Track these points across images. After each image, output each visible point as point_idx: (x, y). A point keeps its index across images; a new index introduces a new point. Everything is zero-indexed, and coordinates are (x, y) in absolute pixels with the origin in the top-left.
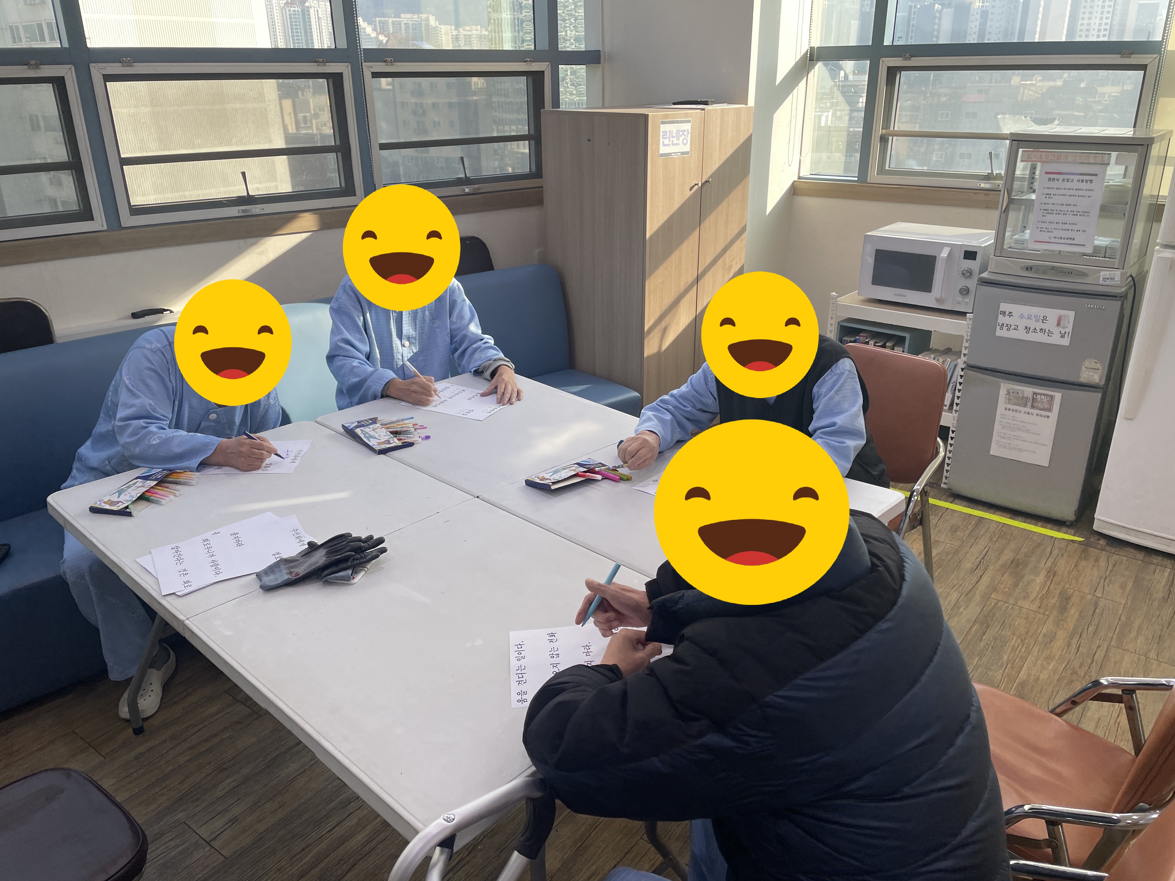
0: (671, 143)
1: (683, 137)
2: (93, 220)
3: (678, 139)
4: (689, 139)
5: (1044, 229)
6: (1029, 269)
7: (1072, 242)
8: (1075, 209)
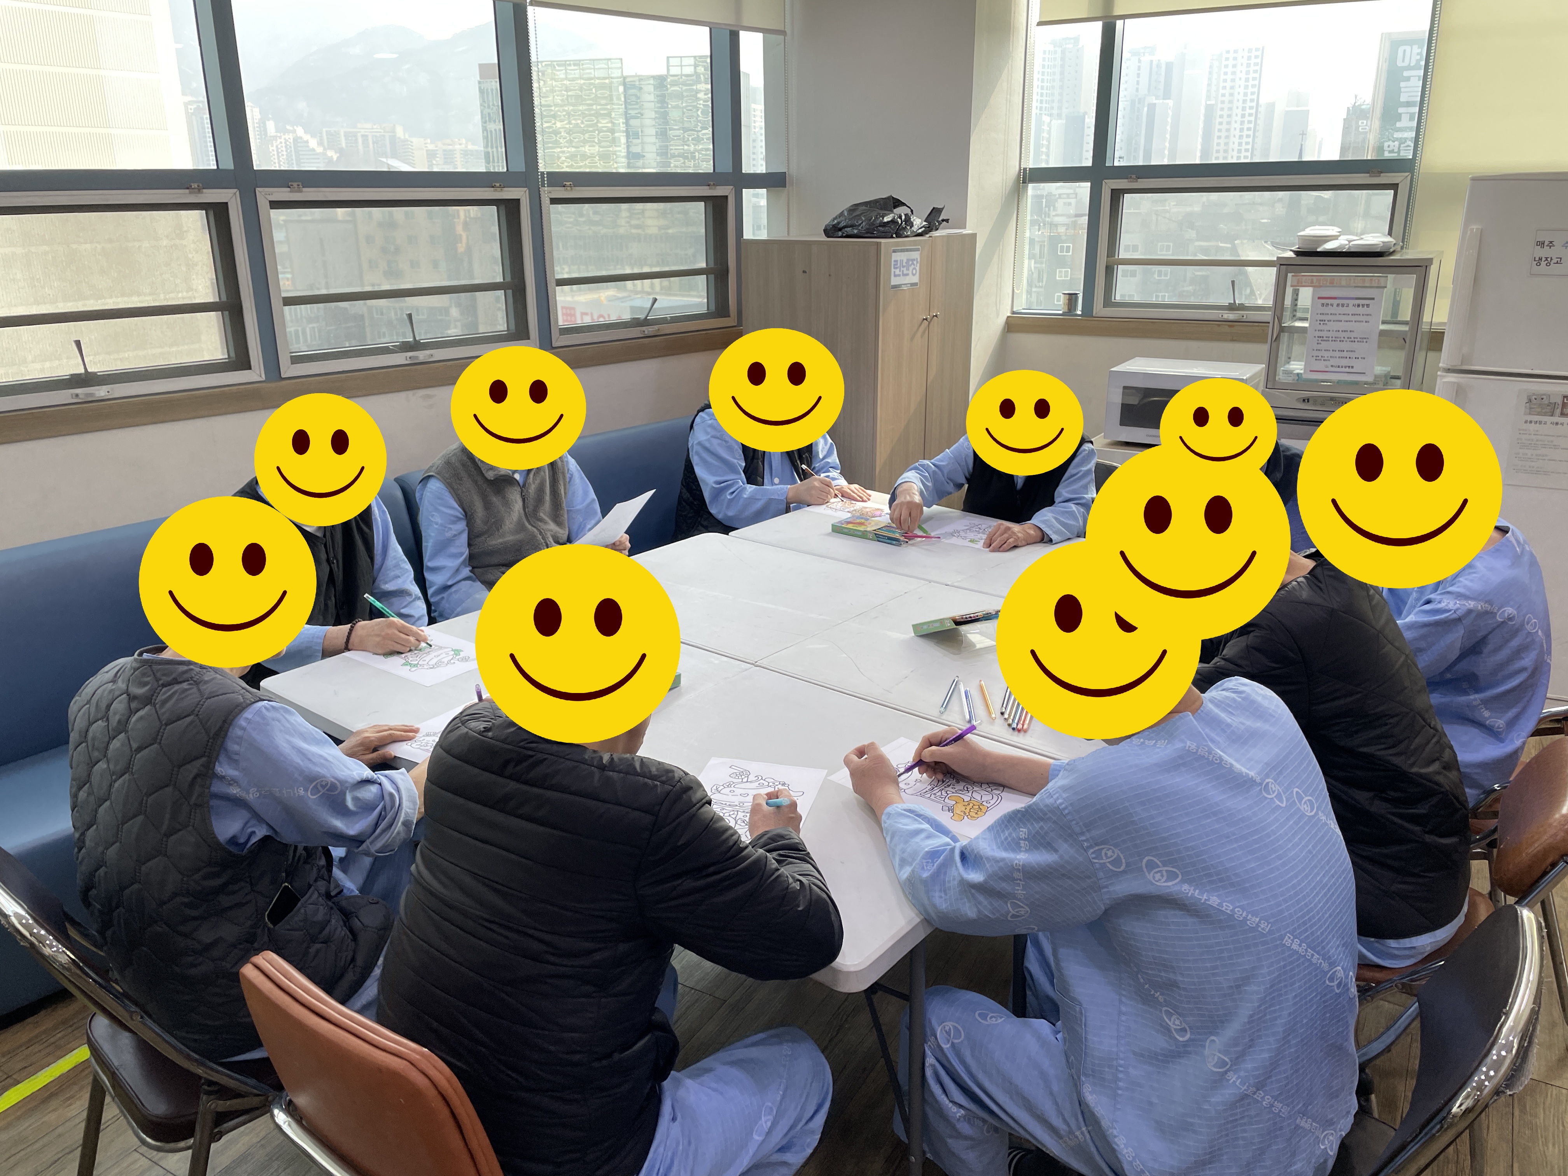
0: (901, 273)
1: (913, 266)
2: (250, 369)
3: (908, 269)
4: (918, 268)
5: (1320, 358)
6: (1306, 400)
7: (1350, 370)
8: (1352, 335)
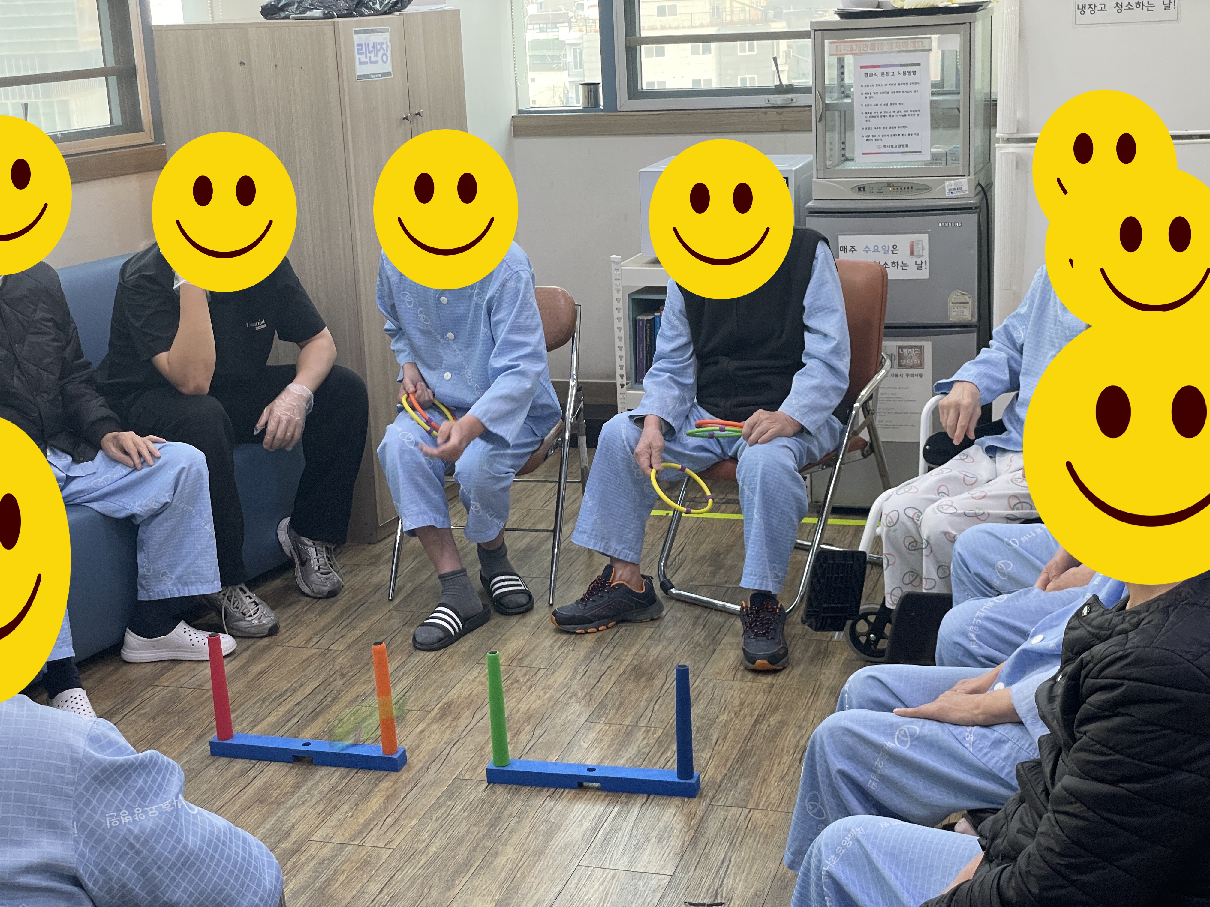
0: (368, 60)
1: (382, 52)
3: (376, 55)
4: (389, 54)
5: (871, 137)
6: (862, 189)
7: (905, 149)
8: (901, 108)
